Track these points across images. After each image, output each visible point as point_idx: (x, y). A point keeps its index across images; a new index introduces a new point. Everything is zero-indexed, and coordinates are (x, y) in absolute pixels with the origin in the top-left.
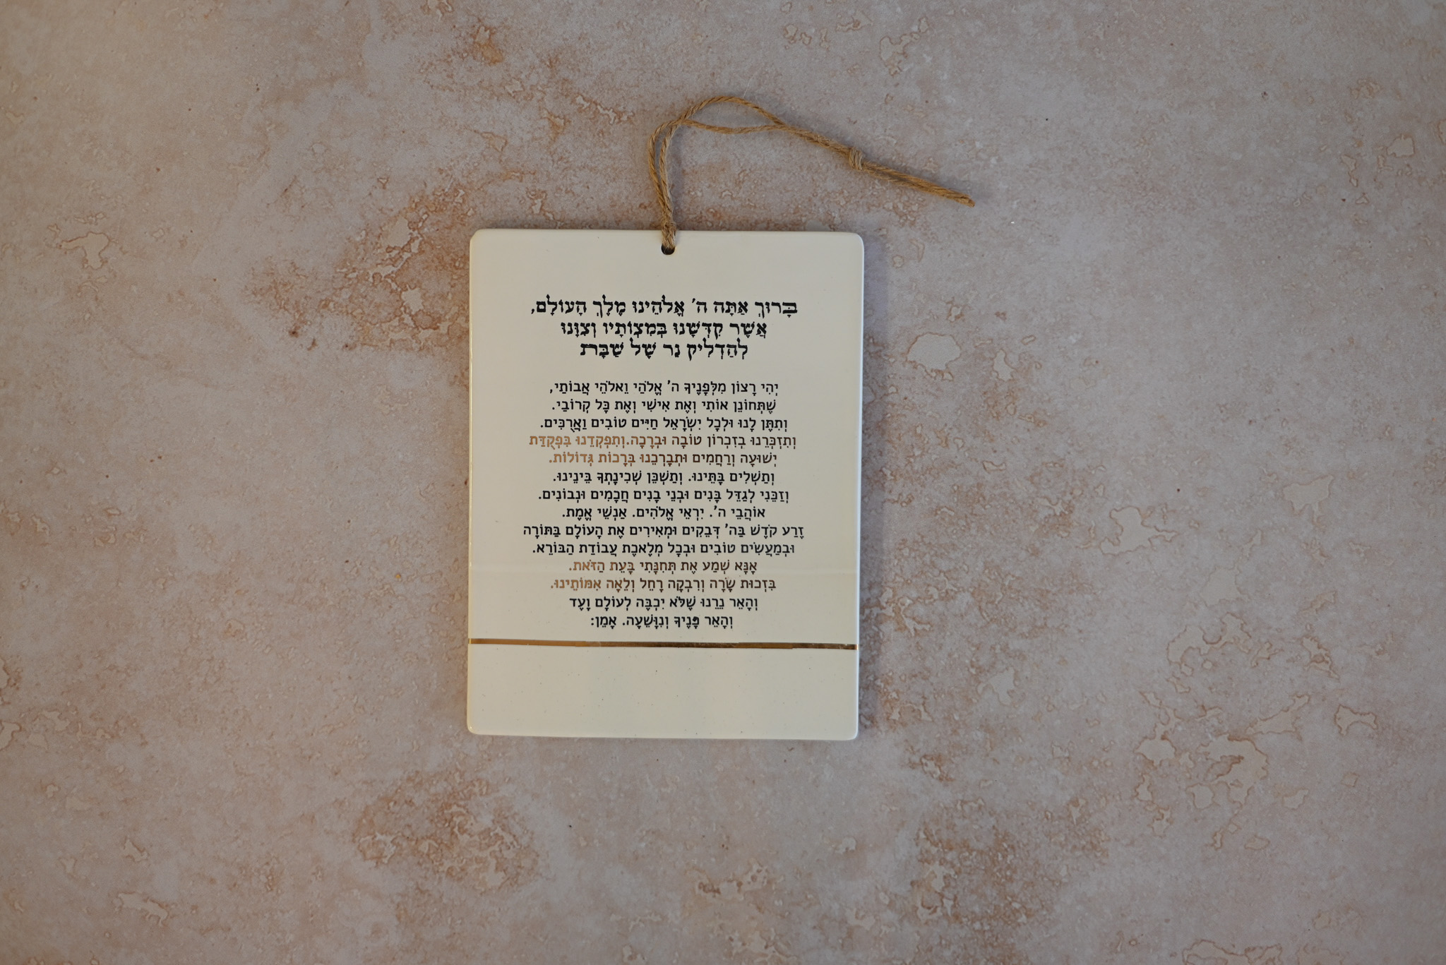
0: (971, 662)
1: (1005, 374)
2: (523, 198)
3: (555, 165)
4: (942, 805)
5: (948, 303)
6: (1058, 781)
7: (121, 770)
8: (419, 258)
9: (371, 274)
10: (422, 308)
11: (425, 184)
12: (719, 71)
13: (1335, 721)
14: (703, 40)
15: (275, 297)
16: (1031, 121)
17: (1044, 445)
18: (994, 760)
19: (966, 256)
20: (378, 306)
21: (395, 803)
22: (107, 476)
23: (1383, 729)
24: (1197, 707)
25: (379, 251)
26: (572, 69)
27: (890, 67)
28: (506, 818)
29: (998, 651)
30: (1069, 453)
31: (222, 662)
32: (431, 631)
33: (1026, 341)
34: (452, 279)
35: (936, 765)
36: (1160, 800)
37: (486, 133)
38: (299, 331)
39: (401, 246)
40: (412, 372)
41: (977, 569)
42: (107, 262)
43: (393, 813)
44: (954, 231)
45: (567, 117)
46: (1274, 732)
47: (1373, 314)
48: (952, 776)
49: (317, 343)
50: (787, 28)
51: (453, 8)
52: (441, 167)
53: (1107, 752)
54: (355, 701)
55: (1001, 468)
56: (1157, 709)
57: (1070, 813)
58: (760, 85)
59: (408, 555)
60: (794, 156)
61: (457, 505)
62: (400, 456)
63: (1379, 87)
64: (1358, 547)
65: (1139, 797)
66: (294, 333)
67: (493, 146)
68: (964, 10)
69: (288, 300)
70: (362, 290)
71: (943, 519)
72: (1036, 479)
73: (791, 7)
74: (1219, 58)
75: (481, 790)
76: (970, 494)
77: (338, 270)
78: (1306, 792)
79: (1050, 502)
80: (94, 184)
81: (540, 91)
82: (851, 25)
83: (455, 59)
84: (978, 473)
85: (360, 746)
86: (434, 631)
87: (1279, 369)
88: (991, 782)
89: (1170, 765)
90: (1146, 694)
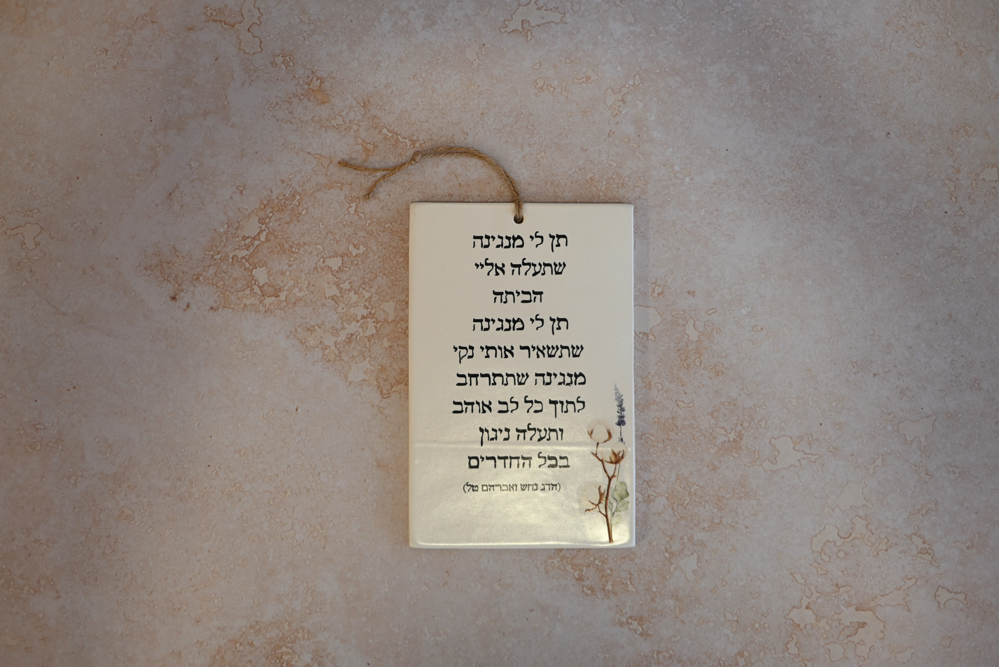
0: (666, 548)
1: (694, 336)
2: (342, 202)
3: (367, 179)
4: (642, 654)
5: (652, 284)
6: (729, 638)
7: (41, 616)
8: (266, 245)
9: (231, 256)
10: (267, 281)
11: (272, 191)
12: (487, 111)
13: (935, 598)
14: (476, 89)
15: (161, 272)
16: (715, 151)
17: (722, 389)
18: (682, 621)
19: (666, 249)
20: (235, 279)
21: (241, 644)
22: (36, 401)
23: (971, 605)
24: (833, 585)
25: (237, 239)
26: (380, 109)
27: (612, 110)
28: (322, 657)
29: (686, 540)
30: (740, 395)
31: (117, 538)
32: (269, 518)
33: (710, 312)
34: (290, 260)
35: (638, 624)
36: (804, 654)
37: (316, 154)
38: (177, 297)
39: (253, 236)
40: (259, 328)
41: (671, 480)
42: (39, 244)
43: (239, 652)
44: (657, 231)
45: (376, 144)
46: (890, 605)
47: (967, 297)
48: (651, 633)
49: (191, 306)
50: (537, 81)
51: (293, 63)
52: (284, 179)
53: (766, 617)
54: (212, 568)
55: (690, 405)
56: (803, 586)
57: (738, 662)
58: (517, 122)
59: (254, 462)
60: (541, 174)
61: (291, 426)
62: (249, 389)
63: (973, 130)
64: (954, 468)
65: (789, 651)
66: (174, 298)
67: (322, 164)
68: (667, 70)
69: (170, 274)
70: (224, 268)
71: (646, 442)
72: (716, 414)
73: (540, 65)
74: (854, 107)
75: (303, 636)
76: (667, 424)
77: (207, 253)
78: (913, 650)
79: (726, 431)
80: (31, 188)
81: (356, 124)
82: (584, 79)
83: (295, 100)
84: (673, 409)
85: (216, 602)
86: (271, 518)
87: (896, 336)
88: (679, 637)
89: (812, 628)
90: (794, 575)
